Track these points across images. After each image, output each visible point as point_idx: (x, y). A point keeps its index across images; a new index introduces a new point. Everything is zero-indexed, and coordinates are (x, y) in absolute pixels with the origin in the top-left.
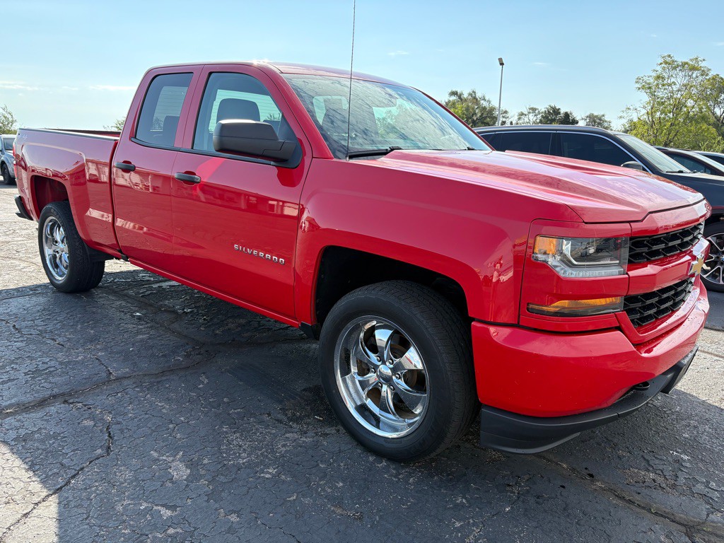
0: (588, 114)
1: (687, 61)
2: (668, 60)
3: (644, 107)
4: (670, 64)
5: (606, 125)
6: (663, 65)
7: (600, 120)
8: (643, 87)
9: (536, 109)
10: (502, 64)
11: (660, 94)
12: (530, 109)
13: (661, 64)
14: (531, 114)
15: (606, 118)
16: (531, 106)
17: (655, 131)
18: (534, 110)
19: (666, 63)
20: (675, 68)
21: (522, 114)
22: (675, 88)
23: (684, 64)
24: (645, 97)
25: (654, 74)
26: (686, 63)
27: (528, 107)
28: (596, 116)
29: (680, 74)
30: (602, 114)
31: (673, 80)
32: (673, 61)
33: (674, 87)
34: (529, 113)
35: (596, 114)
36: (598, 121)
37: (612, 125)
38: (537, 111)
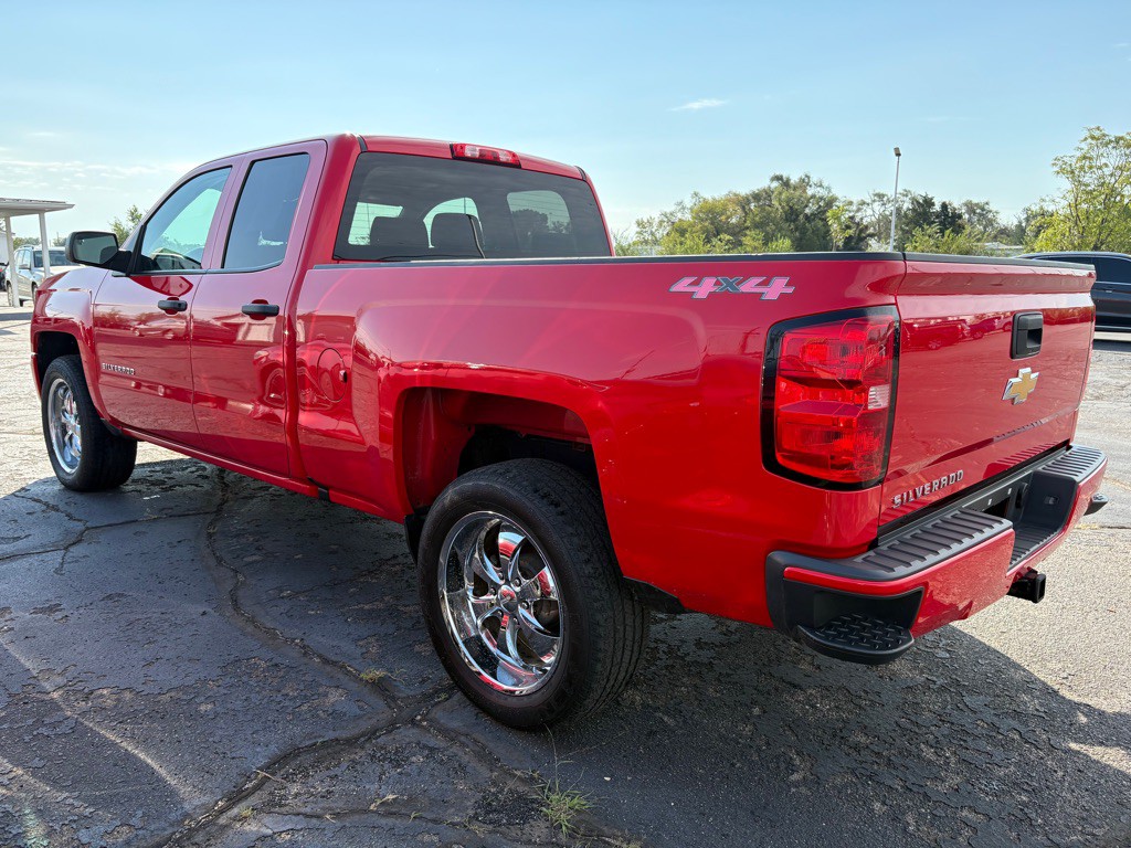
0: (964, 201)
1: (1124, 134)
2: (1097, 134)
3: (1064, 197)
4: (1099, 139)
5: (990, 215)
6: (1089, 140)
7: (983, 209)
8: (1062, 170)
9: (883, 196)
10: (898, 155)
11: (1086, 179)
12: (875, 195)
13: (1086, 139)
14: (877, 203)
15: (992, 207)
16: (877, 192)
17: (1081, 230)
18: (881, 196)
19: (1093, 138)
20: (1107, 145)
21: (863, 203)
22: (1107, 171)
23: (1118, 140)
24: (1066, 184)
25: (1078, 154)
26: (1121, 138)
27: (871, 192)
28: (977, 205)
29: (1114, 152)
30: (986, 200)
31: (1104, 161)
32: (1104, 135)
33: (1105, 169)
34: (874, 201)
35: (975, 201)
36: (978, 211)
37: (998, 216)
38: (885, 199)
